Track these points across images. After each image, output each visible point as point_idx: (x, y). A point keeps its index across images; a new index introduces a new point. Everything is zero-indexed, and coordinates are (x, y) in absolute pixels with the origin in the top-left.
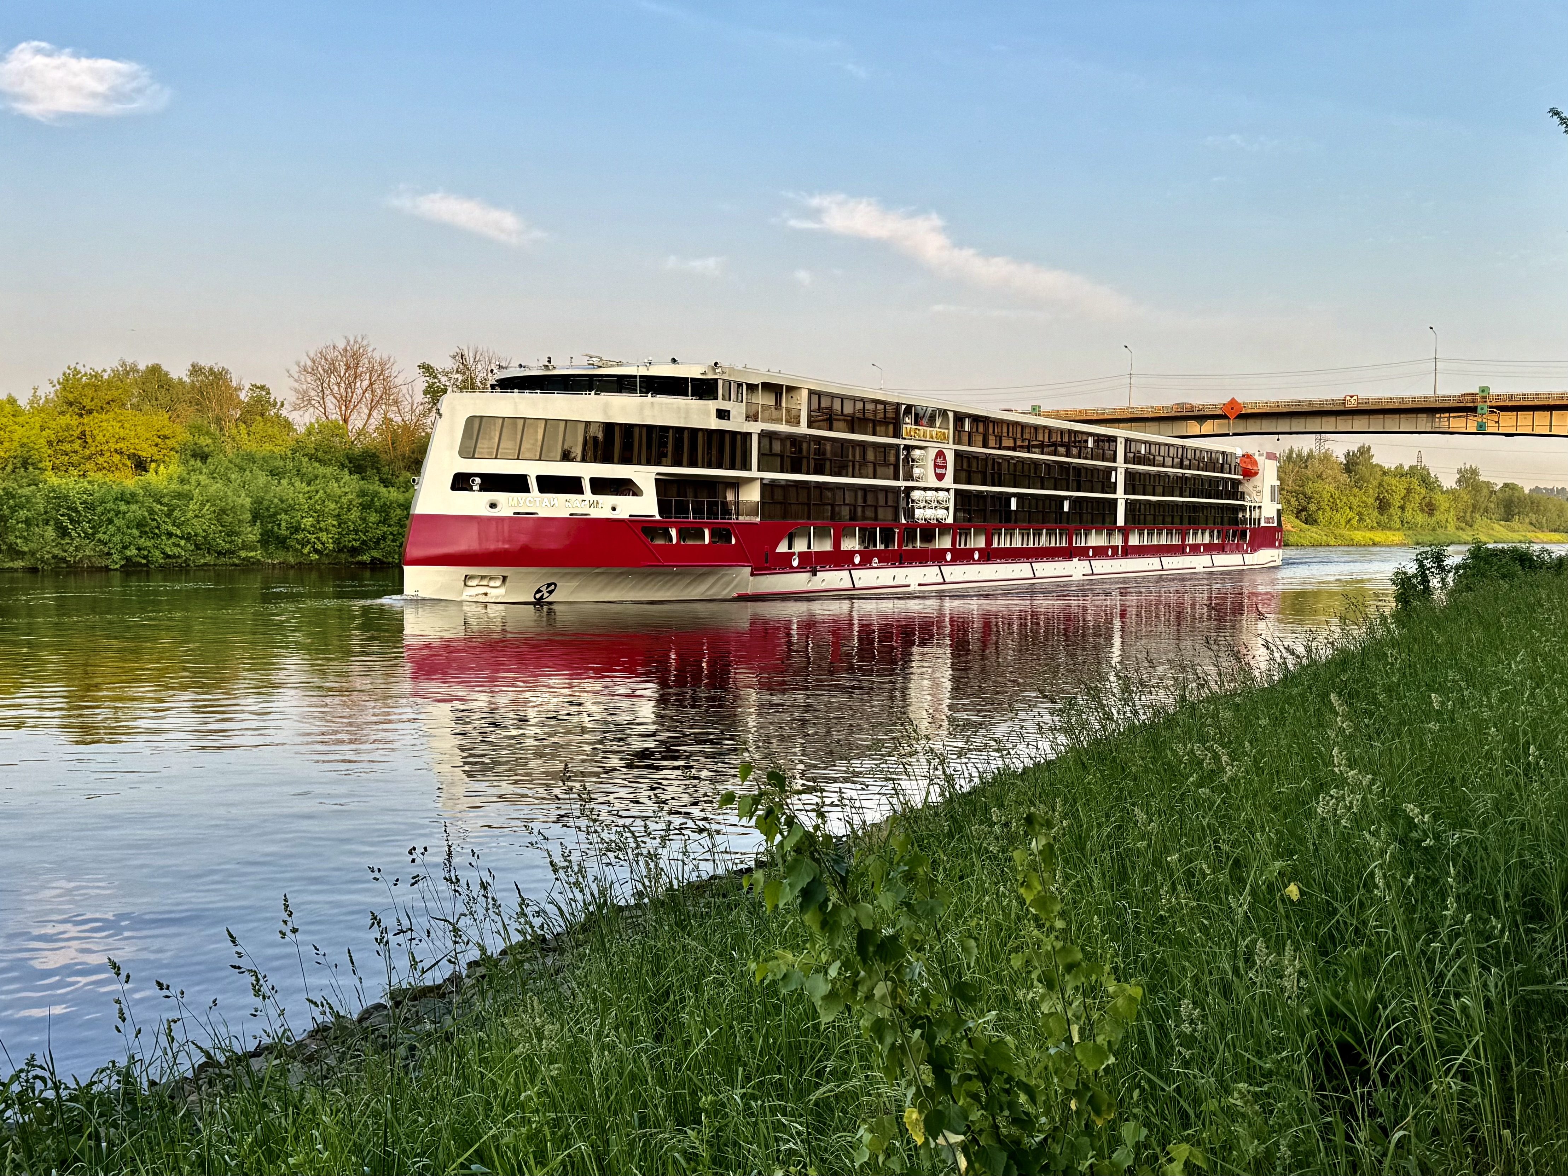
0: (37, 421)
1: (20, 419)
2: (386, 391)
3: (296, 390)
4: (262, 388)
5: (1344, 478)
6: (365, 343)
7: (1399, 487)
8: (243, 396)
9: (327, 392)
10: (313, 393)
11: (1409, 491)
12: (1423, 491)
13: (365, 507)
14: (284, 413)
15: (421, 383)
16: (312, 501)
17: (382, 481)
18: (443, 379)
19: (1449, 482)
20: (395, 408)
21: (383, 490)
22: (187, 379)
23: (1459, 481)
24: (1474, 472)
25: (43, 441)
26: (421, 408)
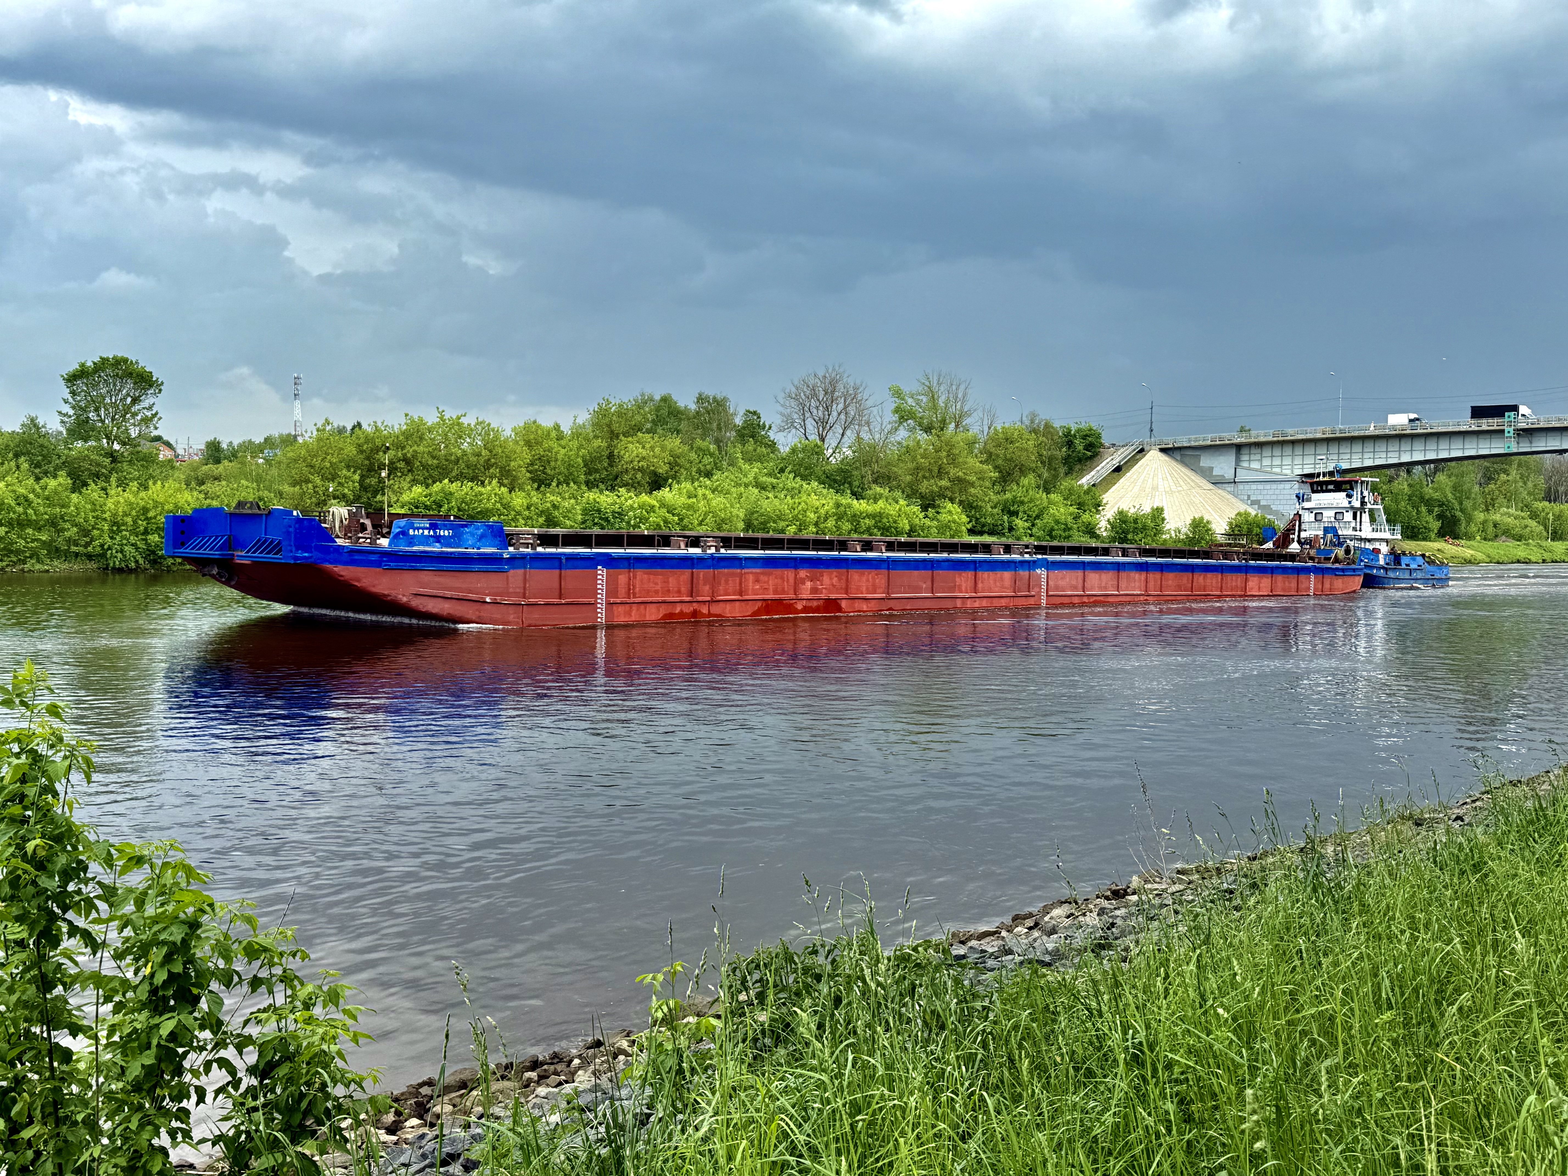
0: (575, 444)
1: (563, 442)
2: (860, 412)
3: (782, 414)
4: (755, 413)
6: (841, 370)
8: (739, 421)
9: (808, 415)
10: (795, 416)
13: (840, 517)
14: (772, 435)
15: (891, 404)
16: (796, 512)
17: (854, 494)
18: (910, 401)
20: (866, 428)
21: (855, 502)
22: (693, 407)
25: (580, 460)
26: (889, 427)
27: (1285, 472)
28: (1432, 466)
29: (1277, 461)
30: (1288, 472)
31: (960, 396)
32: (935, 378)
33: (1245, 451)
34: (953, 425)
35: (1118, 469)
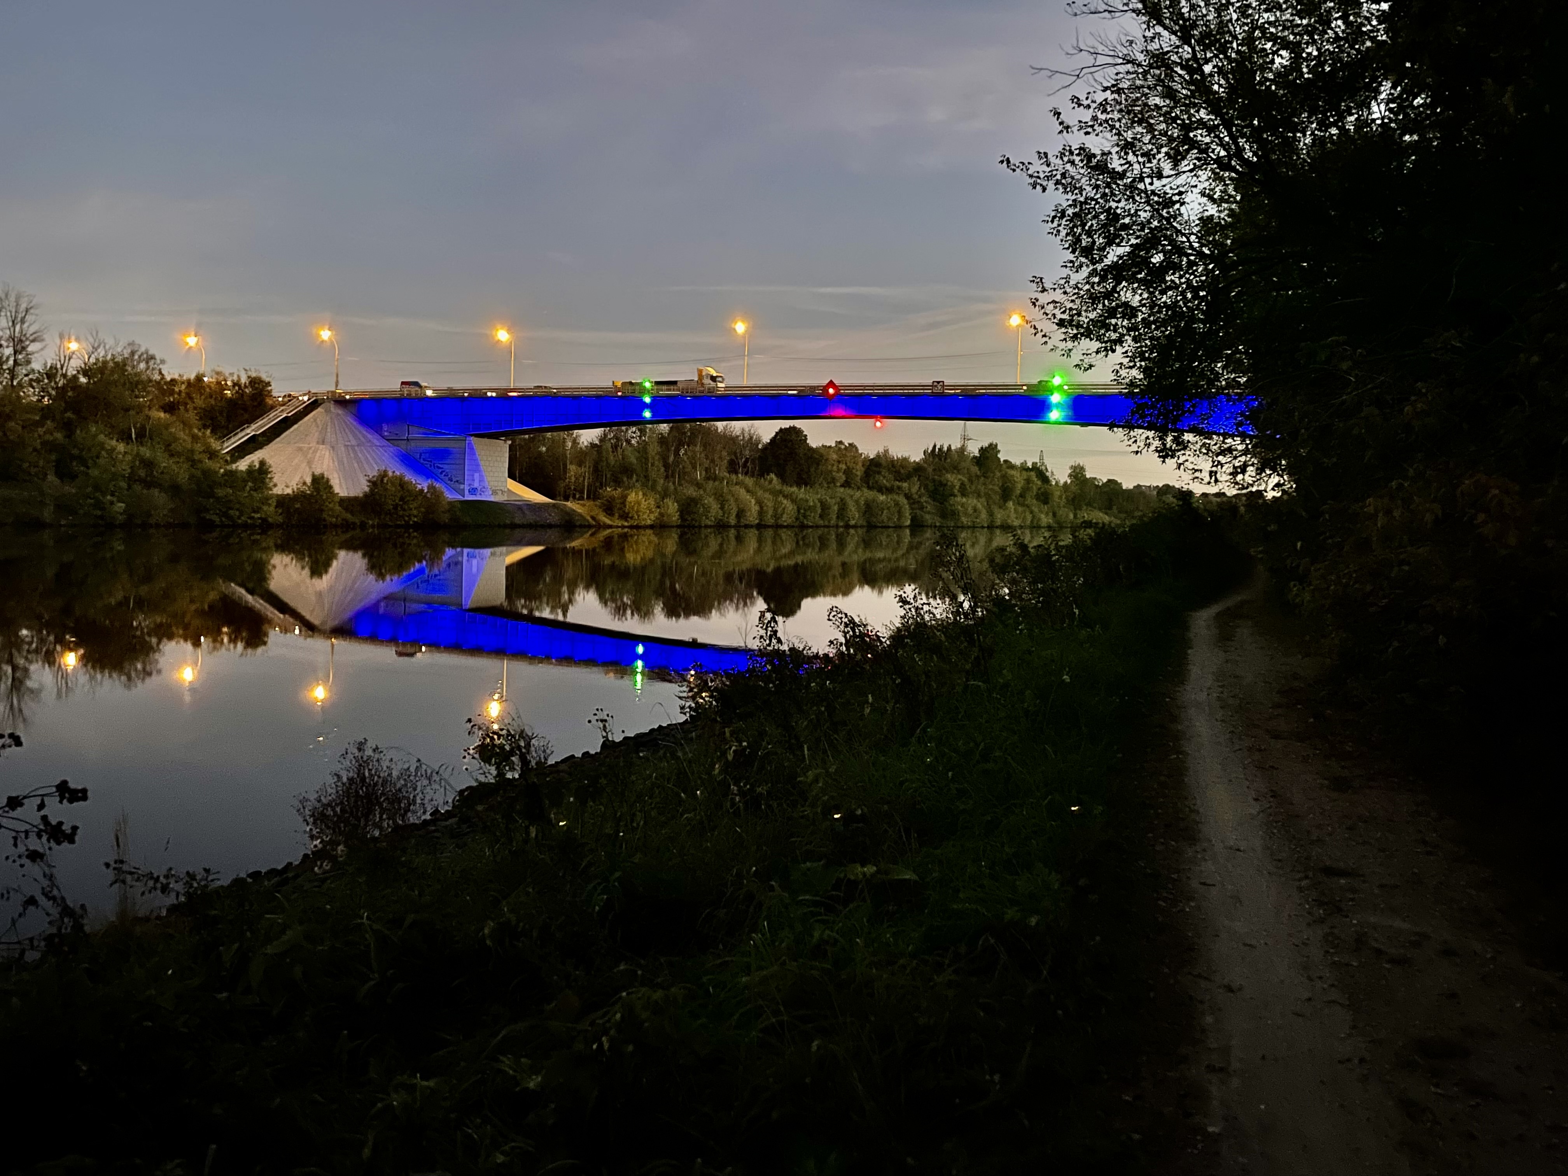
5: (975, 469)
7: (1019, 479)
11: (1028, 481)
12: (1039, 483)
19: (1060, 475)
23: (1070, 476)
24: (1082, 469)
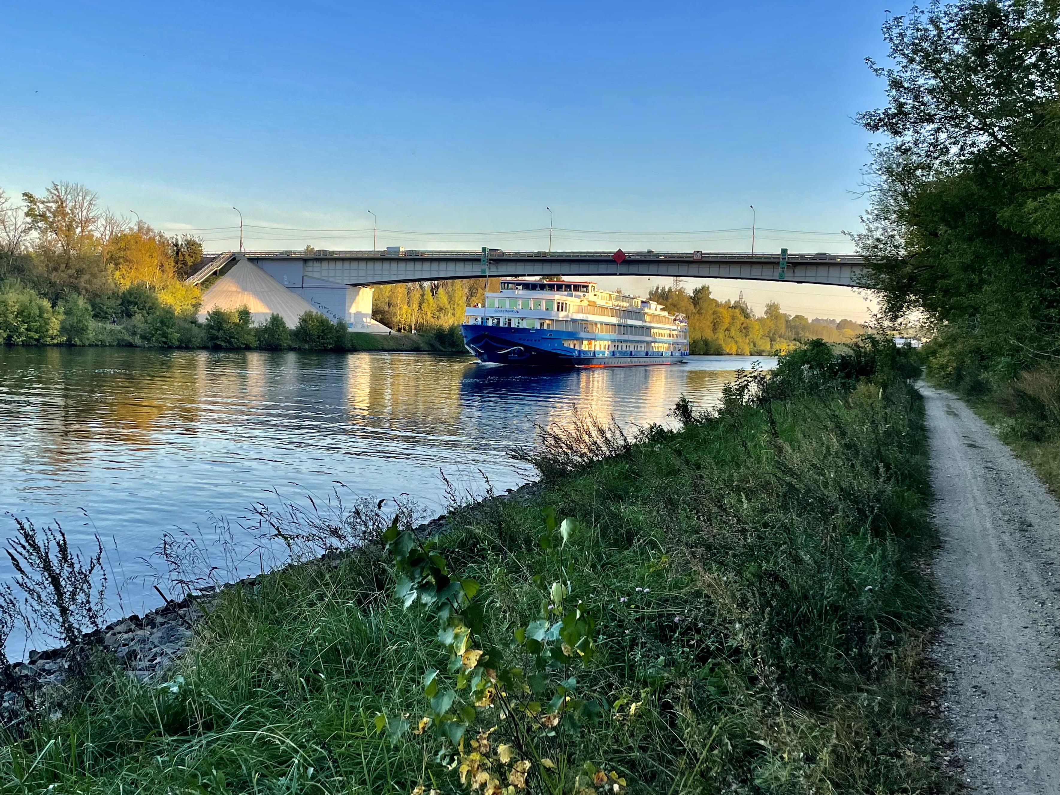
5: (691, 306)
7: (726, 316)
11: (733, 318)
12: (742, 318)
15: (24, 208)
18: (41, 207)
19: (758, 311)
24: (776, 307)
26: (23, 227)
27: (337, 281)
28: (436, 282)
29: (332, 273)
30: (340, 281)
31: (85, 205)
32: (63, 188)
33: (310, 264)
34: (79, 230)
35: (215, 273)
